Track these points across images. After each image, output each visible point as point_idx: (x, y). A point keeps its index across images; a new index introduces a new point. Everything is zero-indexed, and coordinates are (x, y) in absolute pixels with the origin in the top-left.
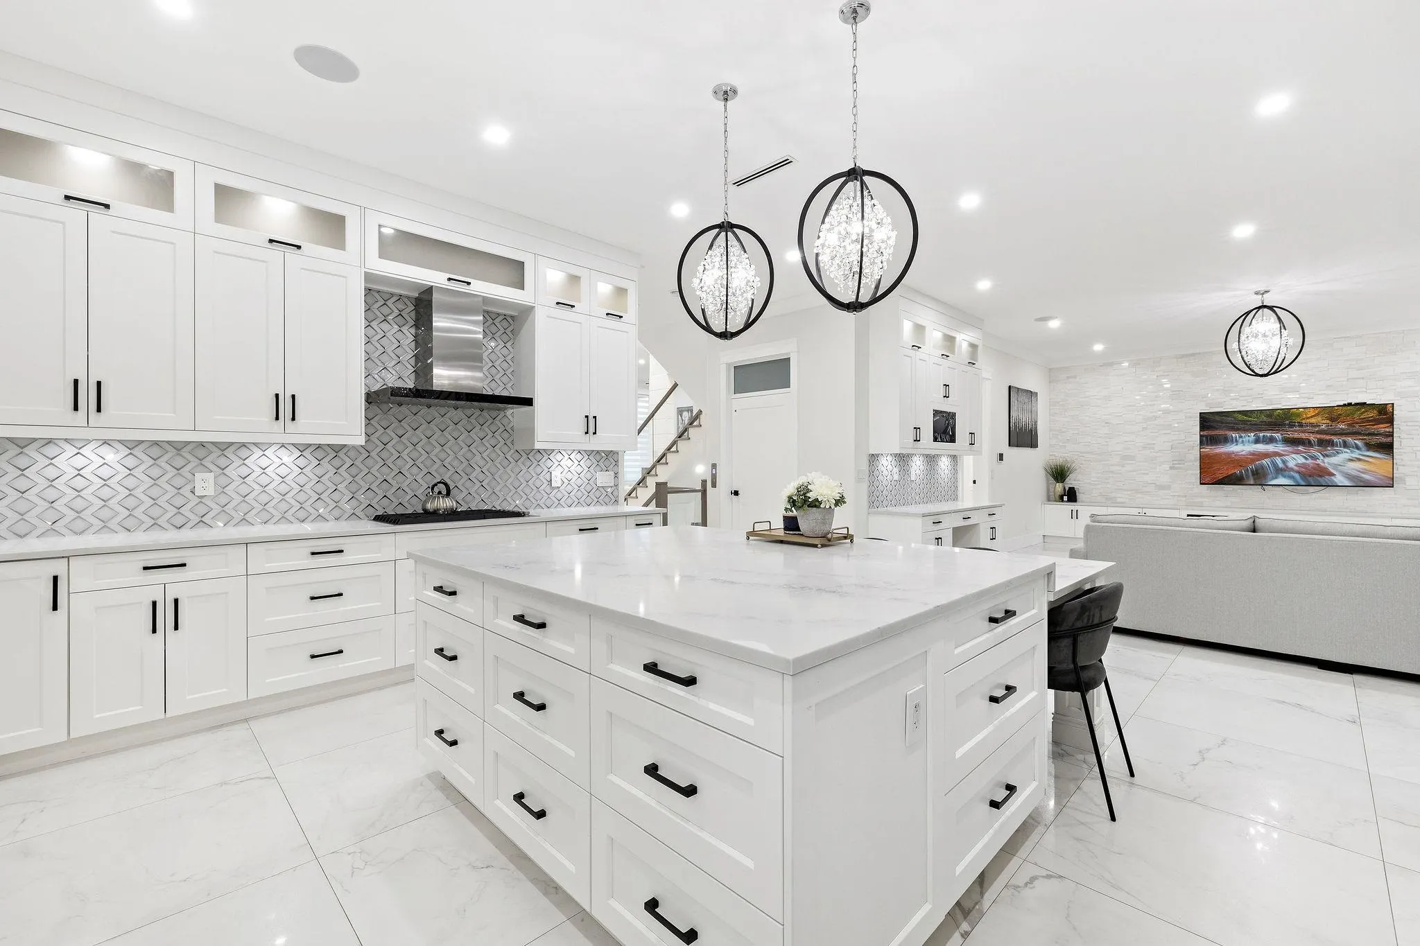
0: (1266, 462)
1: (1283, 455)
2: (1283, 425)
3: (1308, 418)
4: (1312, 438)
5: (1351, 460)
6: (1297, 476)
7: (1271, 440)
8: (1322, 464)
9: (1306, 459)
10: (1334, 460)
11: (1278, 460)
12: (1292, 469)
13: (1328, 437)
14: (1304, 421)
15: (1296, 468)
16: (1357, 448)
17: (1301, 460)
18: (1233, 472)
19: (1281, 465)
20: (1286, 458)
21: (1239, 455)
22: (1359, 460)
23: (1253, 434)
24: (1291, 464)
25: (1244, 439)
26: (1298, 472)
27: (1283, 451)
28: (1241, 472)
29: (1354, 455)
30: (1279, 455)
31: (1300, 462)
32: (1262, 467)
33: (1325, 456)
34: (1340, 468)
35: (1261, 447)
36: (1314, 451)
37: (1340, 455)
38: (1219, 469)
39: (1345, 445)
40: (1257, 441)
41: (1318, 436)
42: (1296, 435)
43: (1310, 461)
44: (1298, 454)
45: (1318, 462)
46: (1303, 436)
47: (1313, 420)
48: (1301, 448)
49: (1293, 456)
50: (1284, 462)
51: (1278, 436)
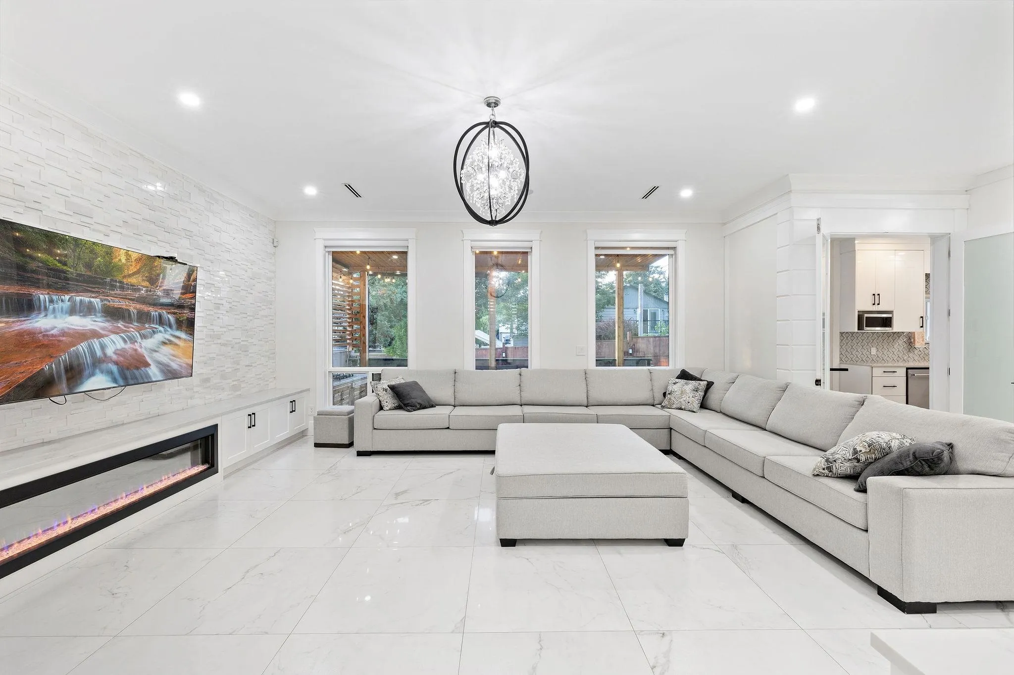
0: (82, 347)
1: (102, 336)
2: (104, 284)
3: (130, 276)
4: (133, 307)
5: (164, 343)
6: (114, 368)
7: (88, 310)
8: (139, 350)
9: (125, 341)
10: (149, 343)
11: (96, 344)
12: (110, 360)
13: (145, 308)
14: (125, 281)
15: (115, 357)
16: (170, 326)
17: (120, 345)
18: (38, 368)
19: (99, 353)
20: (106, 340)
21: (47, 335)
22: (170, 342)
23: (67, 297)
24: (110, 352)
25: (56, 306)
26: (116, 363)
27: (103, 329)
28: (51, 368)
29: (168, 337)
30: (95, 334)
31: (119, 347)
32: (77, 355)
33: (144, 337)
34: (155, 355)
35: (78, 322)
36: (133, 329)
37: (156, 336)
38: (19, 365)
39: (161, 321)
40: (72, 311)
41: (138, 306)
42: (117, 303)
43: (129, 346)
44: (117, 333)
45: (137, 346)
46: (123, 304)
47: (133, 280)
48: (120, 324)
49: (113, 337)
50: (103, 347)
51: (97, 302)
